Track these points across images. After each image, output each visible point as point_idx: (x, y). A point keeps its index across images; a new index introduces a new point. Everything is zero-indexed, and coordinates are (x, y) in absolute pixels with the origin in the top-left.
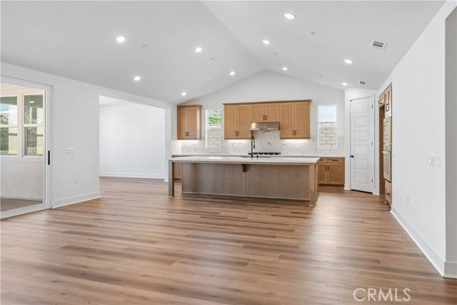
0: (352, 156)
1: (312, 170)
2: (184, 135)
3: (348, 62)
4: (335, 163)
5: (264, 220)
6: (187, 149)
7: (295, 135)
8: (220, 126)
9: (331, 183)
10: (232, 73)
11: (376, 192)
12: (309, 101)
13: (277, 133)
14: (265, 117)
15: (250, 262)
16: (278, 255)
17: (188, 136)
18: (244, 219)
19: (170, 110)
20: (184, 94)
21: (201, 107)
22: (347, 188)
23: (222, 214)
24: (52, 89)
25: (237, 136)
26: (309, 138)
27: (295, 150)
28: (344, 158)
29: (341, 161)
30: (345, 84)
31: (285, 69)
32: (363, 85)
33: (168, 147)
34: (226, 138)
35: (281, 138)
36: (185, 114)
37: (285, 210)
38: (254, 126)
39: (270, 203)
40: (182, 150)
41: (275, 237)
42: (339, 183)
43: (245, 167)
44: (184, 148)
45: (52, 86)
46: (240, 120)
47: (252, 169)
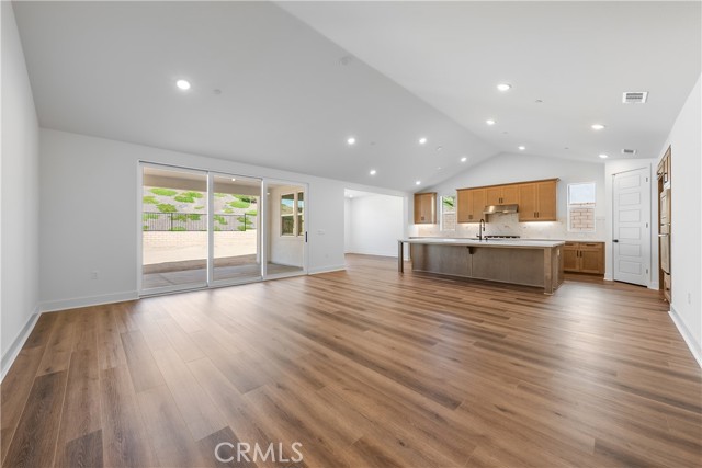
0: (616, 241)
1: (548, 254)
2: (420, 219)
3: (597, 127)
4: (591, 249)
5: (479, 302)
6: (424, 232)
7: (537, 217)
8: (454, 211)
9: (585, 271)
10: (464, 160)
11: (655, 286)
12: (555, 180)
13: (516, 216)
14: (501, 200)
15: (440, 343)
16: (474, 341)
17: (423, 220)
18: (458, 300)
19: (407, 199)
20: (418, 183)
21: (435, 194)
22: (608, 277)
23: (439, 292)
25: (471, 219)
26: (555, 220)
28: (603, 243)
29: (600, 246)
30: (603, 156)
31: (522, 148)
32: (630, 154)
34: (460, 222)
35: (520, 221)
36: (421, 203)
37: (510, 295)
38: (492, 209)
39: (497, 286)
40: (420, 233)
41: (482, 321)
42: (597, 272)
43: (472, 249)
44: (421, 231)
45: (308, 184)
46: (473, 204)
47: (479, 251)
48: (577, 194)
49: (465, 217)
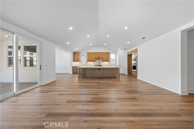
0: (120, 66)
2: (75, 60)
3: (128, 43)
7: (106, 61)
10: (91, 45)
11: (127, 74)
12: (109, 53)
14: (98, 56)
17: (77, 61)
19: (71, 54)
20: (77, 49)
21: (80, 53)
24: (42, 43)
25: (91, 61)
26: (109, 62)
27: (105, 65)
30: (119, 49)
33: (71, 64)
34: (88, 62)
35: (102, 62)
36: (76, 56)
43: (99, 69)
44: (75, 64)
45: (42, 42)
46: (92, 57)
47: (101, 69)
48: (112, 56)
49: (89, 60)
